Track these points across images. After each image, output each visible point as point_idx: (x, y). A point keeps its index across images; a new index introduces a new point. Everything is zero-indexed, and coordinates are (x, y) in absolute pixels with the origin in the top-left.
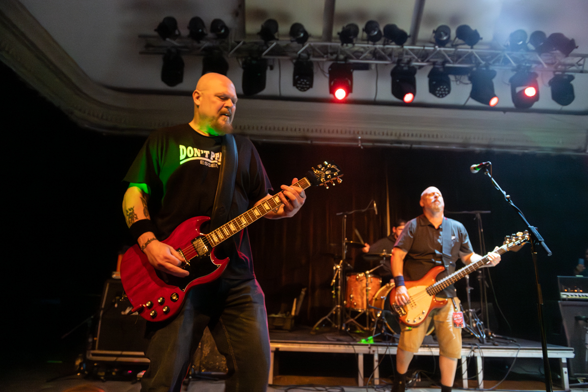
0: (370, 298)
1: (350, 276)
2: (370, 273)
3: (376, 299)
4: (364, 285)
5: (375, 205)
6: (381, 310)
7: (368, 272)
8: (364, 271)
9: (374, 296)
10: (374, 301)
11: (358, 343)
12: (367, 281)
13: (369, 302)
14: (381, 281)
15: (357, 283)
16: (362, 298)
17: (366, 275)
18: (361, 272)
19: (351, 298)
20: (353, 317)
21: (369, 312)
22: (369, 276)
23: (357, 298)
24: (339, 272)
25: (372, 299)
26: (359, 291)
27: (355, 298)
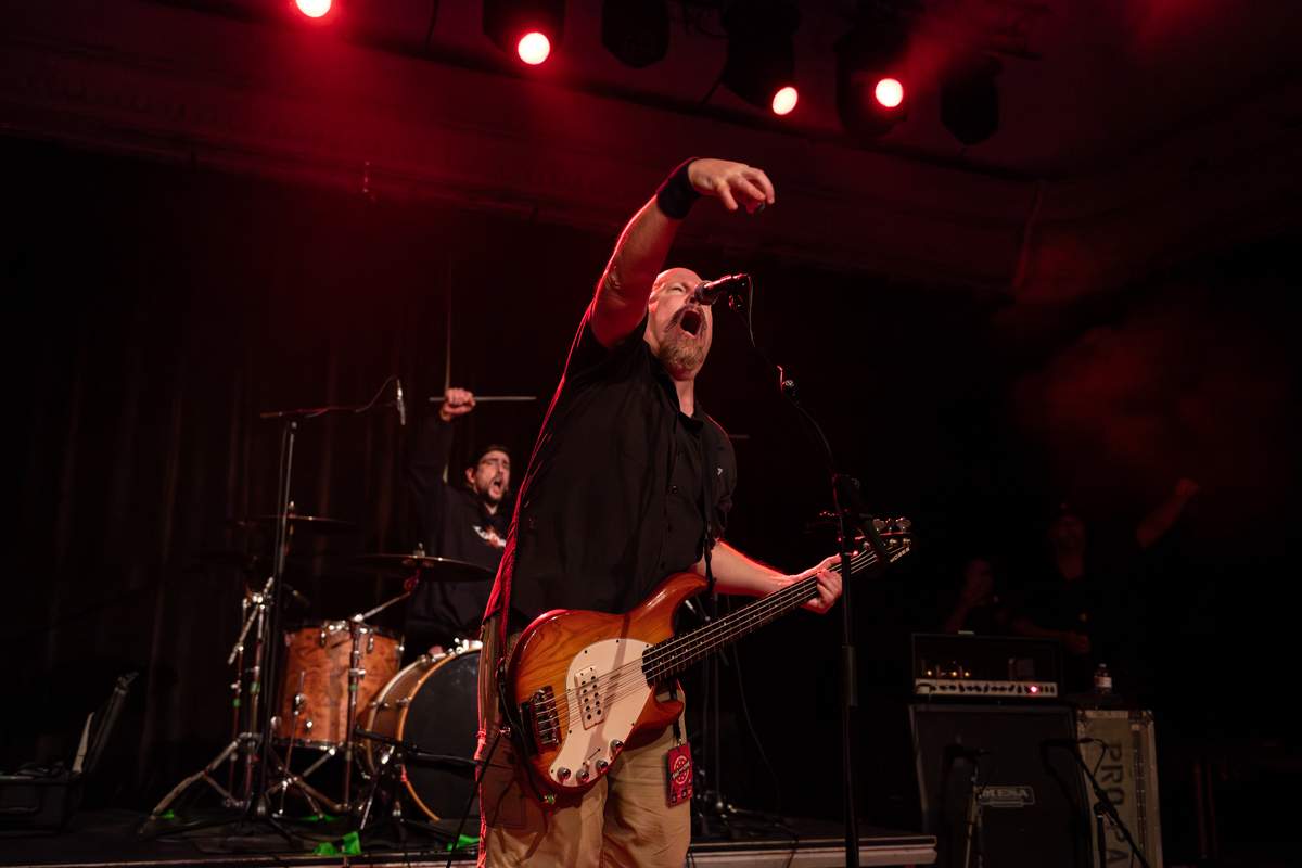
0: (360, 702)
1: (297, 629)
2: (368, 622)
3: (381, 707)
4: (345, 661)
5: (400, 393)
6: (393, 742)
7: (359, 618)
8: (347, 616)
9: (374, 698)
10: (373, 713)
11: (308, 857)
12: (354, 648)
13: (357, 720)
14: (402, 648)
15: (320, 652)
16: (337, 704)
17: (353, 626)
18: (335, 619)
19: (295, 707)
20: (296, 770)
21: (353, 749)
22: (364, 631)
23: (318, 705)
24: (261, 618)
25: (368, 709)
26: (326, 678)
27: (310, 706)
